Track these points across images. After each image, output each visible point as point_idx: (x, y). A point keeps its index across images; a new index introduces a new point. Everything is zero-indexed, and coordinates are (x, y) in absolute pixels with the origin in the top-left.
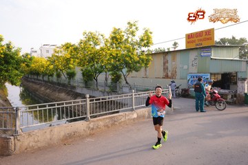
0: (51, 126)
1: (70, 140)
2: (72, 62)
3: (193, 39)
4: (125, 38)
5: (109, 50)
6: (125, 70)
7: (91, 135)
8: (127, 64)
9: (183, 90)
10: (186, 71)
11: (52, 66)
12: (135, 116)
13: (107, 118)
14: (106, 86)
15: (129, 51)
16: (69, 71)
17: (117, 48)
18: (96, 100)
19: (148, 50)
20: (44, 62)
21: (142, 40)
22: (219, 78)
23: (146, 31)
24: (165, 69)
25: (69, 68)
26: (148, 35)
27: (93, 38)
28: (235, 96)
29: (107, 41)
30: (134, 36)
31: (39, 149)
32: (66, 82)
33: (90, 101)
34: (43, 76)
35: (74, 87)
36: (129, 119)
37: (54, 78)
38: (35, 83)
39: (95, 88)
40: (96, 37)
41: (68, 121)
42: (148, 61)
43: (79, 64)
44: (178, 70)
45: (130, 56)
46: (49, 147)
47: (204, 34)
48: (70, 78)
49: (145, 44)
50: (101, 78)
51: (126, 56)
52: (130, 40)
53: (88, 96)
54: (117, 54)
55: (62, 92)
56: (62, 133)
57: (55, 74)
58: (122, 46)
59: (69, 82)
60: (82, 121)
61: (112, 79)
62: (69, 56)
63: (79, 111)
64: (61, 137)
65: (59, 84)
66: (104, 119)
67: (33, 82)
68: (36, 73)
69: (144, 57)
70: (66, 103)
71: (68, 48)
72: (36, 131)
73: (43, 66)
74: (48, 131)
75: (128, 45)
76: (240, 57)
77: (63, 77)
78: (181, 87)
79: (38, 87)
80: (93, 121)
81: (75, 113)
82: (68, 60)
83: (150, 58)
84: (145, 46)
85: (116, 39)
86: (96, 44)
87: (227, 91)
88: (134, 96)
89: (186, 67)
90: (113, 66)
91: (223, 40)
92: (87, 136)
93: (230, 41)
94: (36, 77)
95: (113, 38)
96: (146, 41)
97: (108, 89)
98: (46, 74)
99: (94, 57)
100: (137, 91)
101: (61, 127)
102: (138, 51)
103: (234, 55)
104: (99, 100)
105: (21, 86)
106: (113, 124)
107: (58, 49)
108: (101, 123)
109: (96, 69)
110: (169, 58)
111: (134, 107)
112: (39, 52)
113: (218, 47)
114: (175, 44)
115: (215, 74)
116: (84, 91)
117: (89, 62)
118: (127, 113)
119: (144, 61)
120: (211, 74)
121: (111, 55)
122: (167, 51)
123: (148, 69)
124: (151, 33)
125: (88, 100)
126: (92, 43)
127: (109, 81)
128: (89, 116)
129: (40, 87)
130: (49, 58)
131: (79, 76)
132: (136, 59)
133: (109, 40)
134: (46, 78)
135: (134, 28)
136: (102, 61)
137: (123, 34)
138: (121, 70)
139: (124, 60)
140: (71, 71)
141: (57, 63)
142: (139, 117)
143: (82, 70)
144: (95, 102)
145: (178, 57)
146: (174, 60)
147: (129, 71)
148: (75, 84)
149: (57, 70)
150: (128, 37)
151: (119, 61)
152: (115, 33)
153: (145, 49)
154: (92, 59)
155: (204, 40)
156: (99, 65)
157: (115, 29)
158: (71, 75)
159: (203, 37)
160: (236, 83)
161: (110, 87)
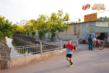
0: (25, 56)
1: (33, 62)
2: (34, 28)
3: (88, 18)
4: (57, 17)
5: (50, 22)
6: (57, 32)
7: (42, 60)
8: (58, 29)
9: (83, 40)
10: (85, 32)
11: (25, 30)
12: (62, 52)
13: (49, 53)
14: (49, 38)
15: (59, 23)
16: (33, 32)
17: (54, 21)
18: (45, 45)
19: (68, 23)
20: (22, 28)
21: (65, 18)
22: (99, 35)
23: (67, 14)
24: (75, 31)
25: (33, 31)
26: (67, 16)
27: (43, 17)
28: (107, 43)
29: (49, 19)
30: (61, 16)
31: (20, 66)
32: (32, 37)
33: (42, 45)
34: (22, 34)
36: (59, 53)
37: (26, 35)
38: (18, 37)
39: (44, 39)
40: (45, 17)
41: (32, 54)
42: (67, 27)
43: (37, 29)
44: (81, 32)
45: (59, 25)
46: (24, 65)
47: (92, 15)
48: (33, 35)
49: (66, 20)
50: (47, 35)
51: (58, 25)
52: (59, 18)
53: (41, 43)
54: (54, 24)
55: (30, 41)
56: (30, 59)
57: (27, 33)
58: (56, 21)
59: (33, 37)
60: (38, 54)
61: (52, 35)
62: (33, 25)
63: (37, 49)
64: (29, 61)
65: (28, 38)
66: (48, 53)
67: (17, 37)
68: (18, 33)
69: (66, 26)
70: (32, 46)
71: (32, 22)
72: (18, 58)
73: (21, 30)
74: (24, 58)
75: (59, 20)
77: (30, 34)
78: (82, 39)
79: (19, 39)
80: (43, 54)
81: (35, 50)
82: (32, 27)
83: (68, 26)
84: (66, 21)
85: (53, 18)
86: (44, 20)
87: (103, 41)
88: (61, 43)
89: (84, 30)
90: (52, 29)
91: (101, 18)
92: (41, 61)
93: (104, 18)
94: (18, 34)
95: (52, 17)
96: (67, 18)
97: (50, 40)
98: (23, 33)
99: (44, 26)
100: (63, 41)
101: (30, 56)
102: (63, 23)
103: (106, 25)
104: (46, 44)
105: (12, 38)
106: (52, 55)
107: (28, 22)
108: (47, 55)
109: (44, 31)
110: (77, 26)
111: (61, 48)
112: (20, 24)
113: (99, 21)
114: (79, 20)
115: (97, 33)
116: (39, 41)
118: (58, 50)
119: (66, 28)
120: (96, 33)
121: (51, 25)
122: (76, 23)
123: (67, 31)
124: (69, 15)
125: (41, 44)
126: (43, 19)
127: (50, 36)
128: (41, 51)
129: (20, 39)
130: (24, 26)
131: (37, 34)
132: (62, 26)
133: (50, 18)
134: (23, 35)
135: (61, 13)
136: (47, 28)
137: (56, 15)
138: (55, 31)
139: (57, 27)
140: (34, 32)
141: (27, 28)
142: (63, 52)
143: (38, 31)
144: (44, 45)
145: (81, 25)
146: (79, 27)
147: (59, 32)
148: (36, 38)
149: (27, 31)
150: (59, 17)
151: (54, 27)
152: (53, 15)
154: (43, 27)
155: (93, 18)
156: (46, 29)
157: (53, 13)
158: (34, 34)
159: (92, 16)
160: (107, 37)
161: (50, 39)
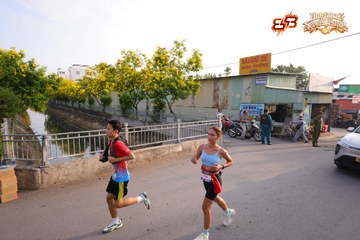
2: (107, 86)
3: (248, 65)
4: (171, 59)
5: (151, 73)
6: (169, 97)
8: (172, 91)
10: (240, 98)
11: (83, 91)
12: (180, 149)
14: (148, 115)
15: (175, 75)
16: (104, 96)
17: (161, 71)
19: (197, 75)
20: (75, 85)
21: (190, 63)
22: (274, 109)
23: (195, 53)
24: (216, 97)
25: (104, 93)
26: (197, 58)
27: (133, 58)
29: (150, 62)
30: (181, 57)
31: (70, 183)
32: (101, 110)
33: (129, 130)
34: (73, 102)
35: (110, 116)
36: (173, 152)
37: (86, 105)
38: (63, 110)
39: (135, 117)
40: (137, 57)
42: (196, 87)
43: (116, 89)
44: (229, 99)
45: (176, 81)
47: (260, 59)
48: (104, 106)
50: (142, 105)
51: (172, 81)
52: (176, 62)
53: (127, 125)
54: (161, 78)
55: (95, 122)
56: (97, 167)
57: (87, 99)
58: (168, 69)
59: (104, 110)
61: (155, 107)
62: (104, 79)
64: (96, 170)
65: (92, 112)
68: (63, 98)
69: (193, 83)
70: (101, 133)
71: (103, 69)
72: (66, 163)
73: (72, 90)
74: (80, 164)
75: (174, 68)
76: (297, 87)
77: (96, 103)
79: (66, 114)
82: (102, 84)
83: (199, 84)
84: (193, 69)
85: (160, 60)
86: (136, 65)
87: (281, 124)
88: (179, 127)
89: (238, 96)
90: (156, 91)
91: (280, 68)
93: (287, 69)
94: (64, 103)
95: (156, 59)
96: (195, 63)
97: (149, 119)
98: (76, 99)
99: (134, 81)
102: (186, 75)
103: (290, 84)
104: (140, 129)
105: (46, 113)
106: (155, 158)
107: (90, 71)
108: (141, 156)
109: (136, 95)
110: (220, 85)
111: (179, 139)
112: (68, 73)
113: (274, 74)
114: (228, 70)
115: (269, 105)
117: (128, 87)
118: (171, 145)
119: (193, 87)
120: (266, 105)
121: (154, 79)
122: (218, 77)
123: (195, 97)
124: (201, 55)
125: (127, 129)
126: (131, 64)
127: (151, 109)
129: (69, 115)
130: (80, 80)
131: (115, 103)
132: (183, 84)
133: (153, 62)
134: (76, 105)
135: (181, 48)
136: (143, 86)
137: (168, 54)
138: (165, 96)
139: (169, 85)
140: (106, 97)
141: (89, 87)
142: (184, 150)
143: (119, 96)
144: (134, 132)
145: (231, 83)
146: (225, 87)
147: (174, 99)
148: (112, 113)
149: (89, 95)
150: (175, 59)
151: (163, 86)
152: (159, 53)
153: (193, 73)
154: (131, 84)
155: (260, 65)
156: (140, 90)
157: (160, 48)
158: (107, 102)
159: (259, 62)
160: (291, 116)
161: (151, 116)
